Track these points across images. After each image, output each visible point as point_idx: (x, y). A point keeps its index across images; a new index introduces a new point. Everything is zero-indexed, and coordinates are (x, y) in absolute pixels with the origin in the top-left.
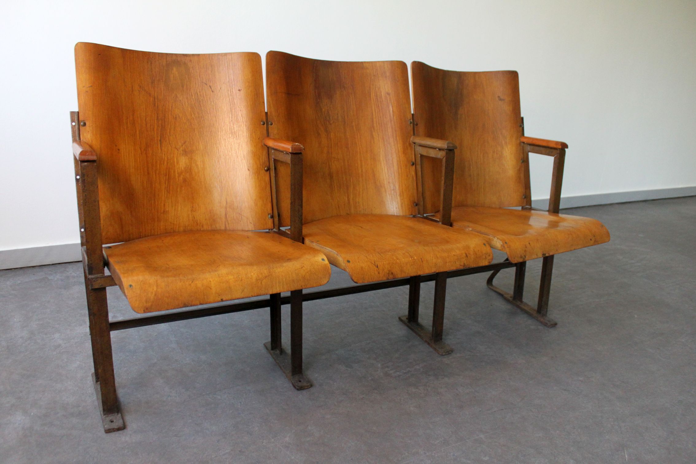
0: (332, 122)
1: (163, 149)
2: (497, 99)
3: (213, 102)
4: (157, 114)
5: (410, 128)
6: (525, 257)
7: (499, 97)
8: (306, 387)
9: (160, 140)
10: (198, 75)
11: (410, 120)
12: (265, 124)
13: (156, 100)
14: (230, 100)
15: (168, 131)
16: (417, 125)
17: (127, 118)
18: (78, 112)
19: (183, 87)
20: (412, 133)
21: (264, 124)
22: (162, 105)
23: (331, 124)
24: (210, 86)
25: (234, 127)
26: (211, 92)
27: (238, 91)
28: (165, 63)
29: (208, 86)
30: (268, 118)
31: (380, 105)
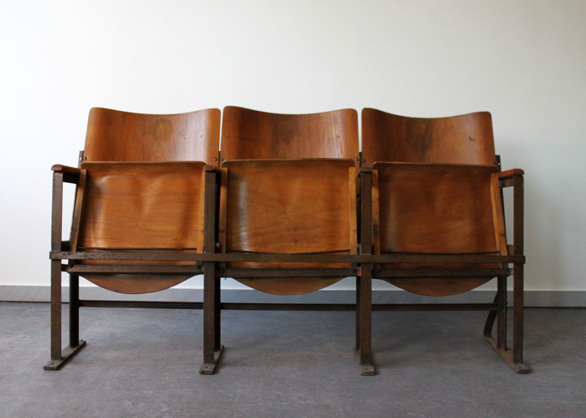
2: (468, 139)
3: (184, 147)
4: (144, 155)
7: (470, 138)
8: (208, 373)
10: (177, 129)
11: (357, 157)
12: (218, 161)
13: (144, 146)
14: (194, 143)
16: (364, 161)
18: (84, 151)
19: (165, 137)
21: (216, 160)
22: (148, 149)
24: (184, 135)
26: (184, 139)
27: (201, 137)
28: (155, 121)
29: (182, 135)
30: (221, 155)
31: (331, 147)
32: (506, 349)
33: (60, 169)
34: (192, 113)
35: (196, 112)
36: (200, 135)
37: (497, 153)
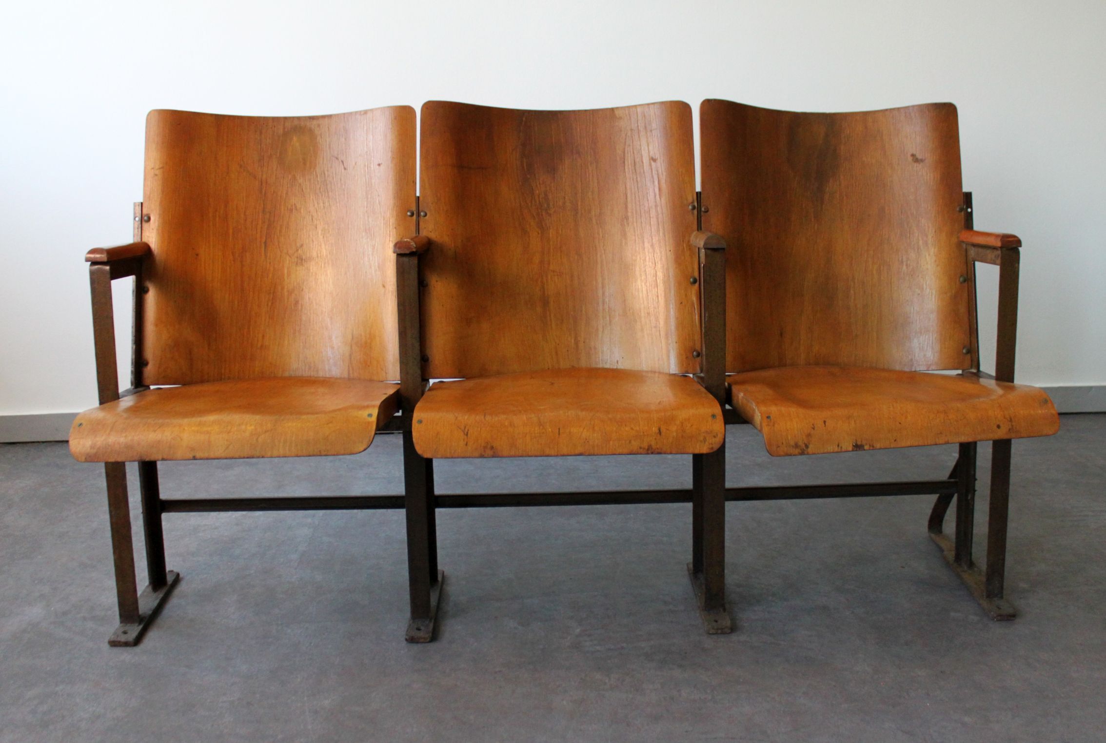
0: (552, 211)
1: (268, 255)
2: (910, 159)
3: (345, 185)
4: (264, 204)
5: (692, 218)
6: (807, 446)
7: (913, 155)
8: (422, 640)
9: (265, 243)
10: (328, 146)
11: (693, 202)
12: (415, 216)
13: (264, 185)
14: (366, 180)
15: (279, 228)
16: (707, 211)
17: (216, 211)
18: (142, 203)
19: (305, 164)
20: (695, 226)
21: (412, 215)
22: (272, 191)
23: (550, 215)
24: (342, 162)
25: (369, 222)
26: (343, 170)
27: (377, 167)
28: (281, 131)
29: (340, 160)
30: (420, 206)
31: (639, 179)
32: (971, 565)
33: (103, 257)
34: (356, 113)
35: (365, 112)
36: (377, 163)
37: (965, 189)
